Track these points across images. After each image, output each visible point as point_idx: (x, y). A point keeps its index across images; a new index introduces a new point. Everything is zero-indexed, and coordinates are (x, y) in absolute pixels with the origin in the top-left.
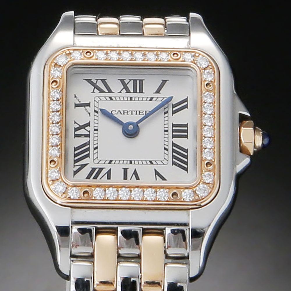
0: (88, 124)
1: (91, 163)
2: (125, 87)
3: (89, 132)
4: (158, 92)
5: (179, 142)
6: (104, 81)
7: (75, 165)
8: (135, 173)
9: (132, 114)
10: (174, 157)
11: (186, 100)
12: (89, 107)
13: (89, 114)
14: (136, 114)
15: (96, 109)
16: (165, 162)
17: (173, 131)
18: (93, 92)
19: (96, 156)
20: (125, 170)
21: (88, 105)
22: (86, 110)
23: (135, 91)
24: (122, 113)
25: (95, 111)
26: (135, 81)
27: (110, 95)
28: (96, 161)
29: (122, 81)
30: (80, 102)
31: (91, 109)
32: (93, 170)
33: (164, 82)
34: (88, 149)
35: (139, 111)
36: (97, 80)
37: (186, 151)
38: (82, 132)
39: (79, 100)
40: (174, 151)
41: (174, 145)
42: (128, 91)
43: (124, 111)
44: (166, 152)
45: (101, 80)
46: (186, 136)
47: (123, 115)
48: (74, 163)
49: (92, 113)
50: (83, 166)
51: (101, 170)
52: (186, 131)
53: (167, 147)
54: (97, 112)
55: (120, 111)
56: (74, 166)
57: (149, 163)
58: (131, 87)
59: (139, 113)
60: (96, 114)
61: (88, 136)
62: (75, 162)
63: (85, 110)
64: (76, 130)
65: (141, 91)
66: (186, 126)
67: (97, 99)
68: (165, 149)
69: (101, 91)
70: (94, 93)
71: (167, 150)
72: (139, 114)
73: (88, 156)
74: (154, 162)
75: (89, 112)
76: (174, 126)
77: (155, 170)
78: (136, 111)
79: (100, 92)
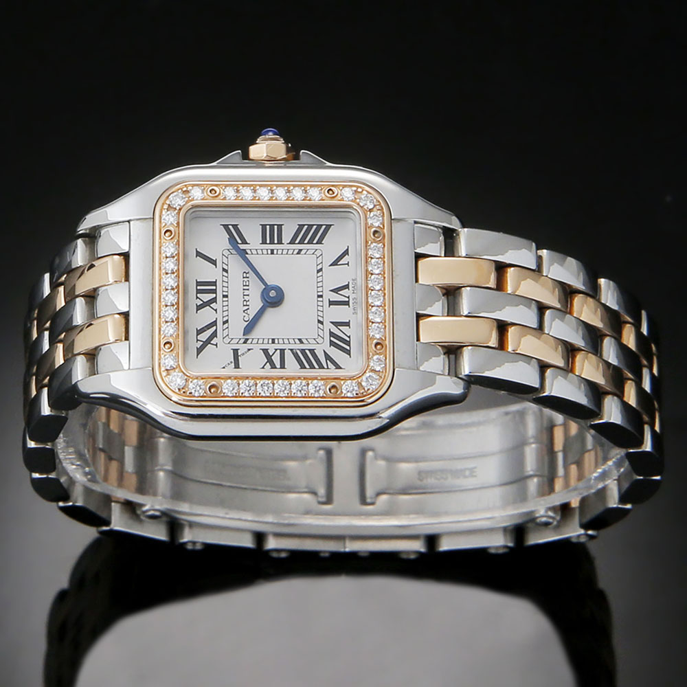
0: (265, 351)
1: (322, 348)
2: (208, 303)
3: (276, 350)
4: (214, 262)
5: (287, 236)
6: (199, 332)
7: (326, 367)
8: (336, 291)
9: (248, 295)
10: (310, 242)
11: (226, 227)
12: (239, 351)
13: (249, 350)
14: (248, 290)
15: (242, 341)
16: (318, 253)
17: (272, 242)
18: (216, 345)
19: (312, 341)
20: (331, 303)
21: (236, 351)
22: (243, 354)
23: (214, 291)
24: (247, 307)
25: (245, 342)
26: (199, 291)
27: (220, 323)
28: (320, 340)
29: (199, 308)
30: (231, 362)
31: (242, 348)
32: (332, 343)
33: (199, 254)
34: (303, 351)
35: (244, 286)
36: (198, 340)
37: (301, 226)
38: (276, 359)
39: (229, 364)
40: (301, 242)
41: (292, 242)
42: (214, 300)
43: (244, 305)
44: (303, 252)
45: (197, 335)
46: (280, 227)
47: (250, 307)
48: (324, 368)
49: (247, 346)
50: (327, 357)
51: (332, 334)
52: (272, 226)
53: (296, 251)
54: (247, 340)
55: (244, 311)
56: (328, 368)
57: (320, 274)
58: (207, 297)
59: (246, 286)
60: (249, 341)
61: (282, 351)
62: (321, 367)
63: (244, 356)
64: (273, 366)
65: (214, 283)
66: (264, 227)
67: (226, 340)
68: (298, 253)
69: (214, 335)
70: (218, 345)
71: (301, 250)
72: (248, 286)
73: (312, 351)
74: (319, 267)
75: (246, 350)
76: (264, 242)
77: (331, 265)
78: (244, 289)
79: (216, 337)
